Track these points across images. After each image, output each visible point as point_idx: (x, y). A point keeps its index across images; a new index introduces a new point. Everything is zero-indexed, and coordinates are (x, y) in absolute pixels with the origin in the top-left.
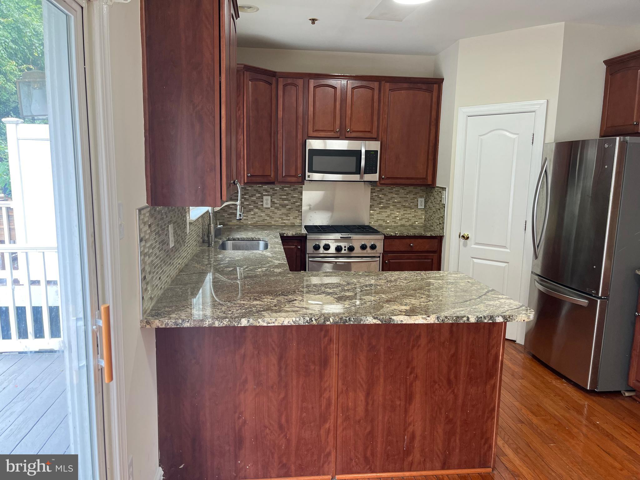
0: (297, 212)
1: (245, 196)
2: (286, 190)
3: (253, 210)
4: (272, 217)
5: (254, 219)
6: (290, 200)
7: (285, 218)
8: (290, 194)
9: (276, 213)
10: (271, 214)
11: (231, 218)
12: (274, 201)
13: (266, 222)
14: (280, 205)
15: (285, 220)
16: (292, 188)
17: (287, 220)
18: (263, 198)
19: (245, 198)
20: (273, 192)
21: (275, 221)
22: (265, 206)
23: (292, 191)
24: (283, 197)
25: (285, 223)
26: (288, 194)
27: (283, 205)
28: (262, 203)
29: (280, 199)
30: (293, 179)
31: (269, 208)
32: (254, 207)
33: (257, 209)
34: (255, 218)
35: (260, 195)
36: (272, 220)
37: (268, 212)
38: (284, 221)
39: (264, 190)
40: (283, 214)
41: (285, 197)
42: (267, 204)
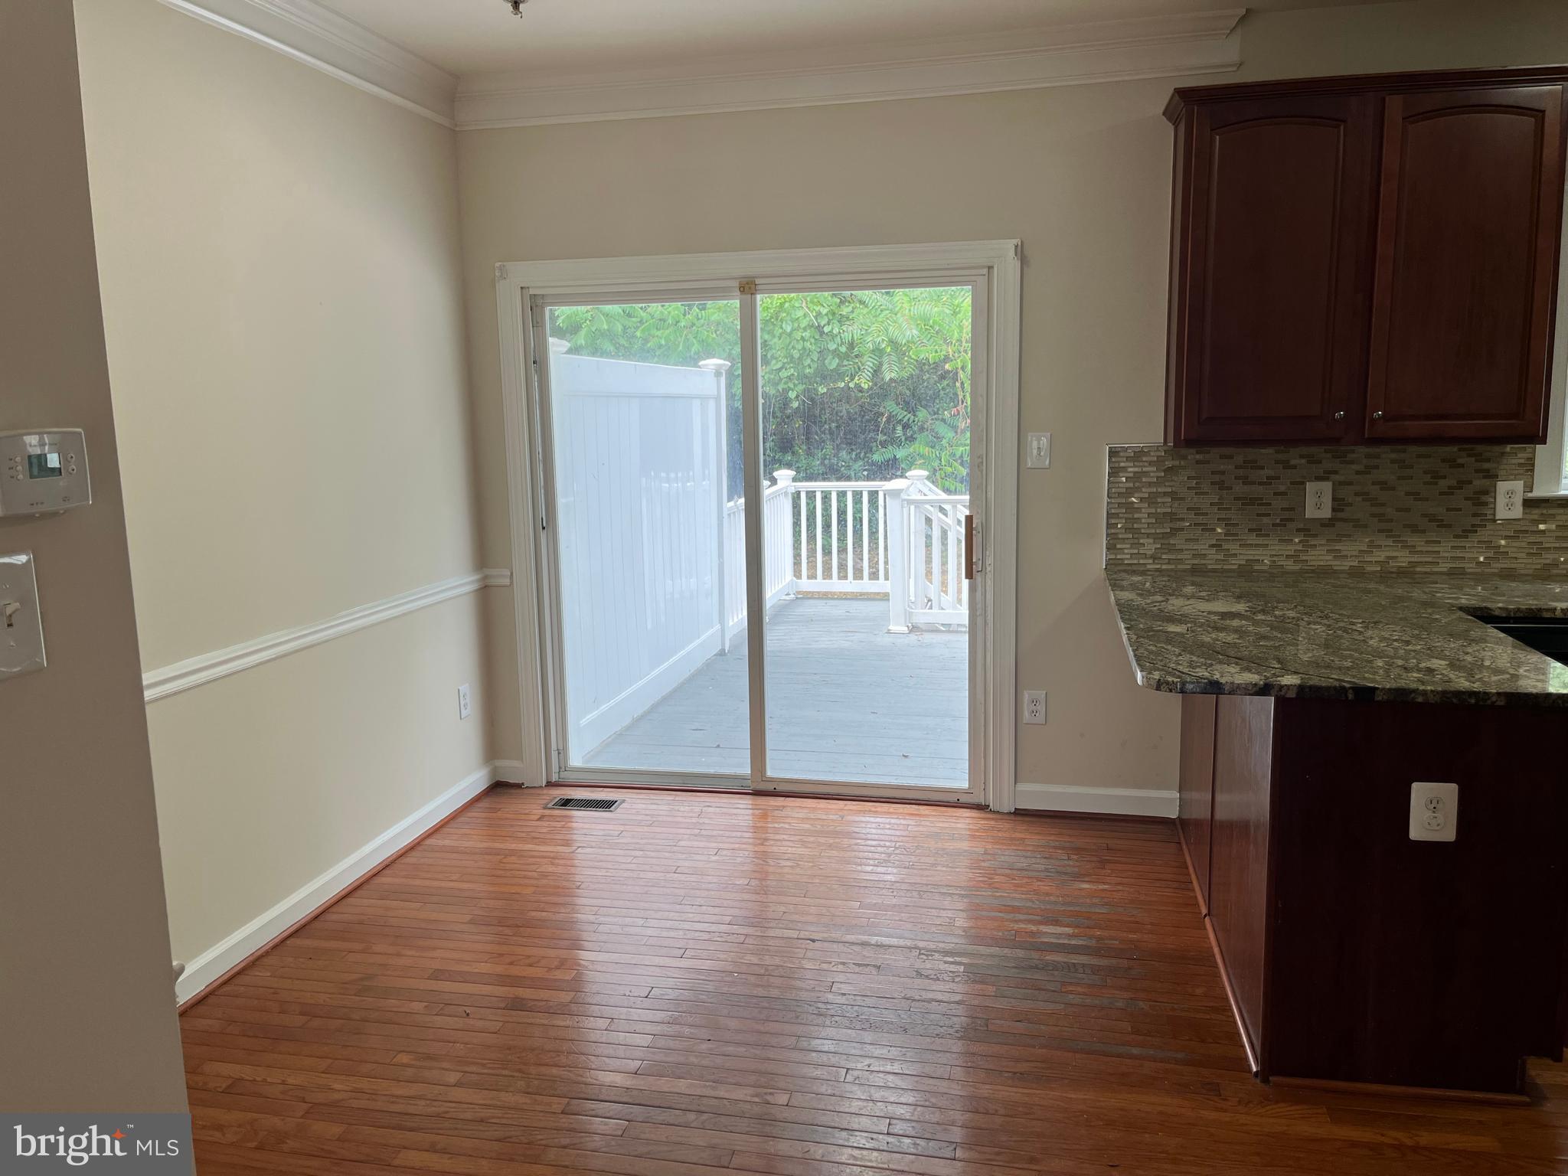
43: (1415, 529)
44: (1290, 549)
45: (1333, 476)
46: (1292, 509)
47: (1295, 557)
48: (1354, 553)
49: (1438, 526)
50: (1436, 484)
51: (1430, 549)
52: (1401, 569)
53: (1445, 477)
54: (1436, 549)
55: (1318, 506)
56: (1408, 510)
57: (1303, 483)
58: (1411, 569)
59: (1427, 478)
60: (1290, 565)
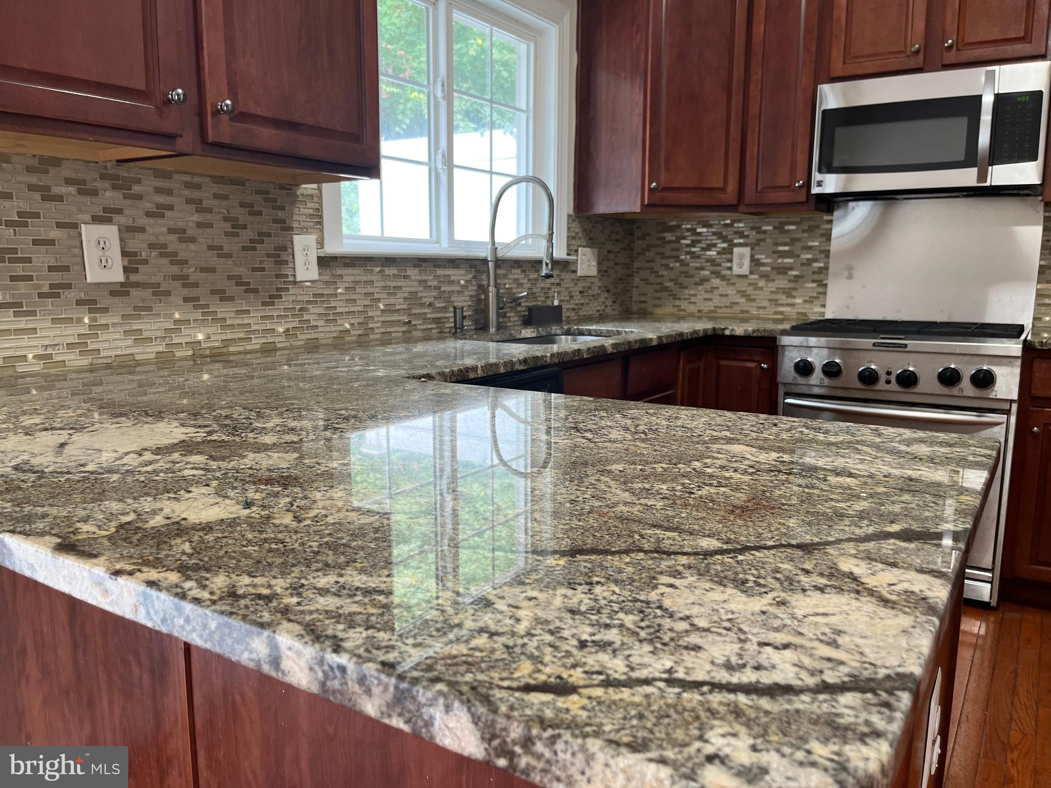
0: (814, 285)
1: (693, 249)
2: (789, 231)
3: (707, 280)
4: (752, 297)
5: (710, 303)
6: (799, 256)
7: (783, 299)
8: (799, 240)
9: (761, 289)
10: (750, 290)
11: (660, 299)
12: (758, 260)
13: (737, 309)
14: (773, 268)
15: (782, 305)
16: (805, 226)
17: (788, 305)
18: (732, 253)
19: (694, 253)
20: (758, 236)
21: (759, 308)
22: (736, 270)
23: (804, 231)
24: (781, 248)
25: (782, 313)
26: (793, 241)
27: (780, 268)
28: (729, 265)
29: (774, 252)
30: (784, 197)
31: (745, 276)
32: (712, 273)
33: (717, 277)
34: (711, 299)
35: (725, 245)
36: (753, 304)
37: (742, 285)
38: (781, 309)
39: (736, 233)
40: (779, 290)
41: (786, 248)
42: (741, 265)
43: (225, 297)
44: (71, 333)
45: (117, 218)
46: (66, 269)
47: (80, 346)
48: (159, 334)
49: (246, 291)
50: (237, 235)
51: (240, 322)
52: (215, 351)
53: (244, 227)
54: (246, 321)
55: (104, 263)
56: (212, 270)
57: (75, 226)
58: (225, 350)
59: (227, 226)
60: (75, 360)
